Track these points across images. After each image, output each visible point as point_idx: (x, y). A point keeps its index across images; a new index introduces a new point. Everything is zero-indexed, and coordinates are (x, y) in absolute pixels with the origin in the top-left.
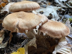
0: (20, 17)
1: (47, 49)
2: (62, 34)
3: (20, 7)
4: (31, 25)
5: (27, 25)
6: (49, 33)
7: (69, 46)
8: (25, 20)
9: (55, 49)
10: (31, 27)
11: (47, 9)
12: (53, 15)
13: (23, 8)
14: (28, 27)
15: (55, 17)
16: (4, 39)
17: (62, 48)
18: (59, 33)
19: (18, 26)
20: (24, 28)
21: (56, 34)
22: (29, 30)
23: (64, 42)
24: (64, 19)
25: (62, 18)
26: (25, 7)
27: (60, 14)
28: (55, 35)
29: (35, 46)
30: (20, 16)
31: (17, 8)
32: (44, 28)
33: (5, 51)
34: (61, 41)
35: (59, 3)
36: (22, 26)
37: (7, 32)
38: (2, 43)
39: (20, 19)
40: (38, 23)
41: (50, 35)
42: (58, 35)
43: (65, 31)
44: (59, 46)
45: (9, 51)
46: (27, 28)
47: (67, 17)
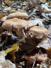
0: (14, 21)
2: (43, 34)
3: (14, 16)
4: (21, 26)
5: (18, 26)
9: (39, 45)
10: (21, 27)
15: (41, 26)
16: (1, 41)
17: (44, 45)
18: (41, 33)
19: (13, 26)
20: (17, 27)
21: (39, 33)
22: (20, 29)
23: (46, 41)
25: (47, 27)
27: (45, 25)
31: (12, 16)
34: (43, 40)
35: (45, 17)
36: (16, 26)
37: (4, 36)
40: (26, 26)
43: (46, 32)
44: (42, 43)
45: (5, 49)
46: (19, 27)
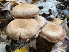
1: (46, 47)
4: (31, 34)
6: (47, 38)
7: (64, 47)
8: (26, 29)
9: (52, 50)
10: (31, 36)
11: (47, 3)
12: (52, 10)
13: (24, 15)
14: (29, 36)
15: (54, 13)
23: (60, 43)
24: (63, 15)
25: (61, 14)
26: (25, 14)
28: (52, 40)
29: (35, 48)
30: (22, 25)
32: (43, 33)
33: (10, 48)
38: (7, 40)
39: (22, 28)
41: (48, 40)
42: (55, 40)
44: (56, 47)
45: (13, 47)
47: (66, 12)
